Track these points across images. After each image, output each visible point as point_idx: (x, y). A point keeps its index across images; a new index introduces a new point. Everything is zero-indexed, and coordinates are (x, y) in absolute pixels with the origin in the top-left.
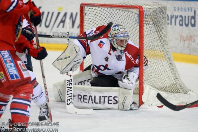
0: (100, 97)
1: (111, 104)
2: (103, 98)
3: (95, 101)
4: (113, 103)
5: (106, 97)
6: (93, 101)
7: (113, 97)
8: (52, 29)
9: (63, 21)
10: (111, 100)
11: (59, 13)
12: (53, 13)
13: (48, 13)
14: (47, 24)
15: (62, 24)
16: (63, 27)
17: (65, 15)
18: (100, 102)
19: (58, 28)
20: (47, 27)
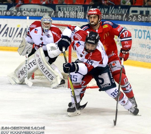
0: (47, 70)
1: (49, 77)
2: (48, 72)
3: (43, 69)
4: (50, 78)
5: (49, 73)
6: (42, 69)
7: (52, 76)
8: (13, 38)
9: (20, 34)
10: (50, 76)
11: (18, 29)
12: (14, 28)
13: (11, 28)
14: (10, 35)
15: (19, 35)
16: (20, 37)
17: (22, 29)
18: (45, 72)
19: (17, 38)
20: (10, 37)
